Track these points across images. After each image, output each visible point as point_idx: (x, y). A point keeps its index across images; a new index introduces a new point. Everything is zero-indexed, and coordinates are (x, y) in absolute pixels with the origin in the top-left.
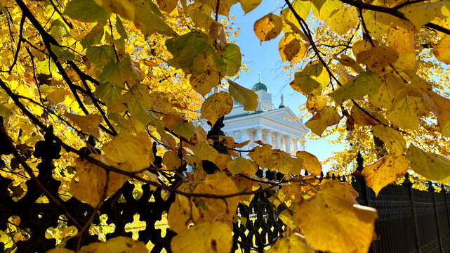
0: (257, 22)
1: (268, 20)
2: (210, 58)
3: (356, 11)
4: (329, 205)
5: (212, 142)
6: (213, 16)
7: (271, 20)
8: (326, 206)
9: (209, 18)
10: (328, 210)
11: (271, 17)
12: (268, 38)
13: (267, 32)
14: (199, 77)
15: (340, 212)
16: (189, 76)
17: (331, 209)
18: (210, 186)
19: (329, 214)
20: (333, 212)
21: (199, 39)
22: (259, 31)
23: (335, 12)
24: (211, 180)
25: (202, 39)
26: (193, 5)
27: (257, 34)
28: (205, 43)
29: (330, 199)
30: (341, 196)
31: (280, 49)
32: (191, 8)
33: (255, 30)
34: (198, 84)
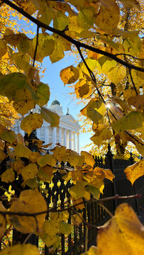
0: (62, 70)
1: (69, 70)
2: (28, 91)
3: (125, 69)
4: (122, 230)
5: (27, 143)
6: (31, 63)
7: (72, 70)
8: (120, 231)
9: (28, 64)
10: (121, 235)
11: (72, 68)
12: (69, 83)
13: (69, 79)
14: (20, 103)
15: (131, 238)
16: (13, 102)
17: (124, 235)
18: (24, 202)
19: (122, 240)
20: (126, 238)
21: (20, 78)
22: (64, 77)
23: (112, 68)
24: (25, 197)
25: (23, 79)
26: (17, 54)
27: (62, 79)
28: (24, 82)
29: (122, 224)
30: (130, 219)
31: (76, 89)
32: (15, 56)
33: (61, 76)
34: (18, 107)
